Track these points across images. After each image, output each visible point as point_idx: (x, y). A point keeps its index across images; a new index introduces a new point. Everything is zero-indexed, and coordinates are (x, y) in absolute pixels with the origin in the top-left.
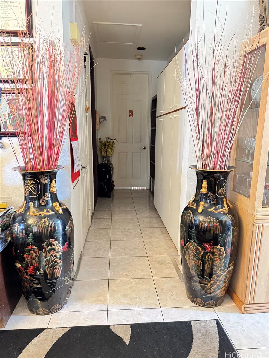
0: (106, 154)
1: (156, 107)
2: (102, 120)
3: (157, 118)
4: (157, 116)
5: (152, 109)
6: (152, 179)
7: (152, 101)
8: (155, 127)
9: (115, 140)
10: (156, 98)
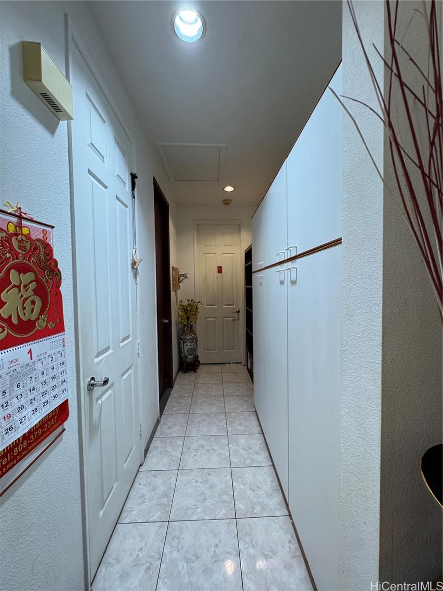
0: (187, 323)
1: (251, 260)
2: (182, 278)
3: (253, 275)
4: (253, 271)
5: (246, 263)
6: (249, 354)
7: (246, 254)
8: (251, 285)
9: (199, 302)
10: (251, 248)
